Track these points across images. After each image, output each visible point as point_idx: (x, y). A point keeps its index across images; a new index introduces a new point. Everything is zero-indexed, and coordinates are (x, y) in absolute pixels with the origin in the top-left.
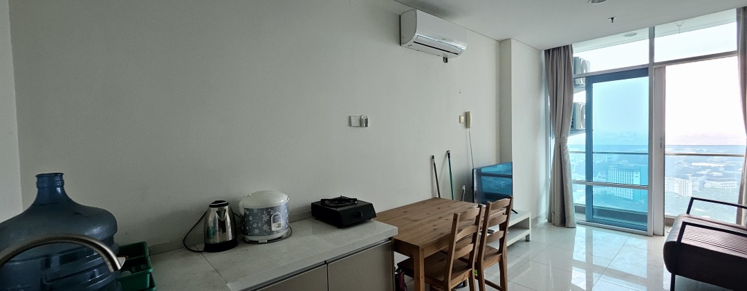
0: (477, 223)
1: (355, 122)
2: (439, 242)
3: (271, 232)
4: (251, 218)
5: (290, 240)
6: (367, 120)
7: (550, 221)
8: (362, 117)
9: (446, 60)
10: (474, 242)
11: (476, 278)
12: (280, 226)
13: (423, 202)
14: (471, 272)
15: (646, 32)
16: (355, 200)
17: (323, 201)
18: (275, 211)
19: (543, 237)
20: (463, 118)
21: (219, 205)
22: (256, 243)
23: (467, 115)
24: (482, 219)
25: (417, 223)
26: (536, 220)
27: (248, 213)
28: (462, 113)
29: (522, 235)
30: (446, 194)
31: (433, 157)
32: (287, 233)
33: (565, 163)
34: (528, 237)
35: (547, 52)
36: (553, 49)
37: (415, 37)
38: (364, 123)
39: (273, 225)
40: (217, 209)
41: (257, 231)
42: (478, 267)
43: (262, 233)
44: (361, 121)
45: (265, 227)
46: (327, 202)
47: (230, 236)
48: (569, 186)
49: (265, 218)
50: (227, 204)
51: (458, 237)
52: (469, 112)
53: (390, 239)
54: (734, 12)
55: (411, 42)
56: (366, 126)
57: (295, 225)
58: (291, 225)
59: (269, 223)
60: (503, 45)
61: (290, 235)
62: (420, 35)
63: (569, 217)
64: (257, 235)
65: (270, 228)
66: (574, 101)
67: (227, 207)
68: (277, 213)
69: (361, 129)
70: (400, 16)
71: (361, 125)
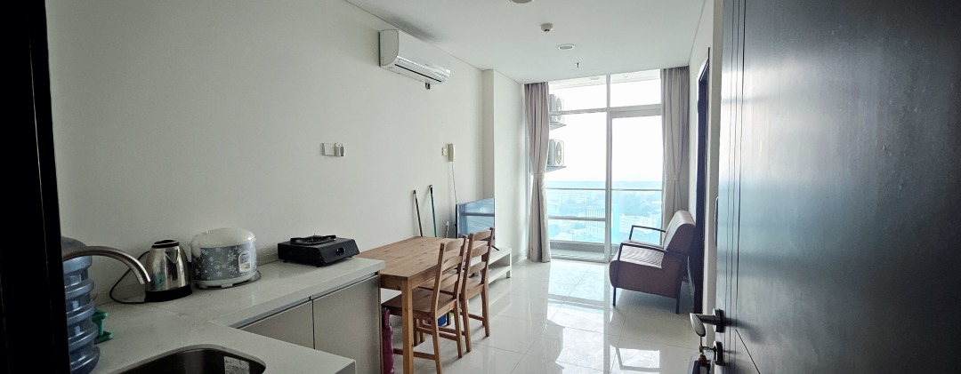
0: (461, 254)
1: (329, 151)
2: (425, 274)
3: (238, 274)
4: (211, 259)
5: (258, 283)
6: (342, 149)
7: (529, 257)
8: (337, 145)
9: (428, 86)
10: (459, 273)
11: (461, 314)
12: (248, 267)
13: (405, 241)
14: (456, 302)
15: (603, 78)
16: (334, 237)
17: (293, 240)
18: (243, 250)
19: (523, 274)
20: (445, 150)
21: (167, 245)
22: (219, 287)
23: (450, 147)
24: (466, 251)
25: (399, 260)
26: (516, 258)
27: (207, 253)
28: (443, 144)
29: (502, 272)
30: (428, 231)
31: (415, 192)
32: (255, 276)
33: (542, 199)
34: (508, 273)
35: (527, 86)
36: (532, 84)
37: (396, 60)
38: (339, 152)
39: (240, 265)
40: (165, 250)
41: (219, 274)
42: (462, 299)
43: (228, 275)
44: (335, 149)
45: (232, 268)
46: (298, 241)
47: (182, 282)
48: (545, 221)
49: (231, 258)
50: (177, 244)
51: (444, 267)
52: (452, 145)
53: (376, 273)
54: (658, 73)
55: (392, 65)
56: (342, 155)
57: (264, 269)
58: (260, 268)
59: (235, 263)
60: (485, 74)
61: (259, 278)
62: (401, 58)
63: (545, 251)
64: (220, 278)
65: (238, 270)
66: (550, 138)
67: (178, 248)
68: (245, 252)
69: (335, 158)
70: (379, 34)
71: (335, 155)
